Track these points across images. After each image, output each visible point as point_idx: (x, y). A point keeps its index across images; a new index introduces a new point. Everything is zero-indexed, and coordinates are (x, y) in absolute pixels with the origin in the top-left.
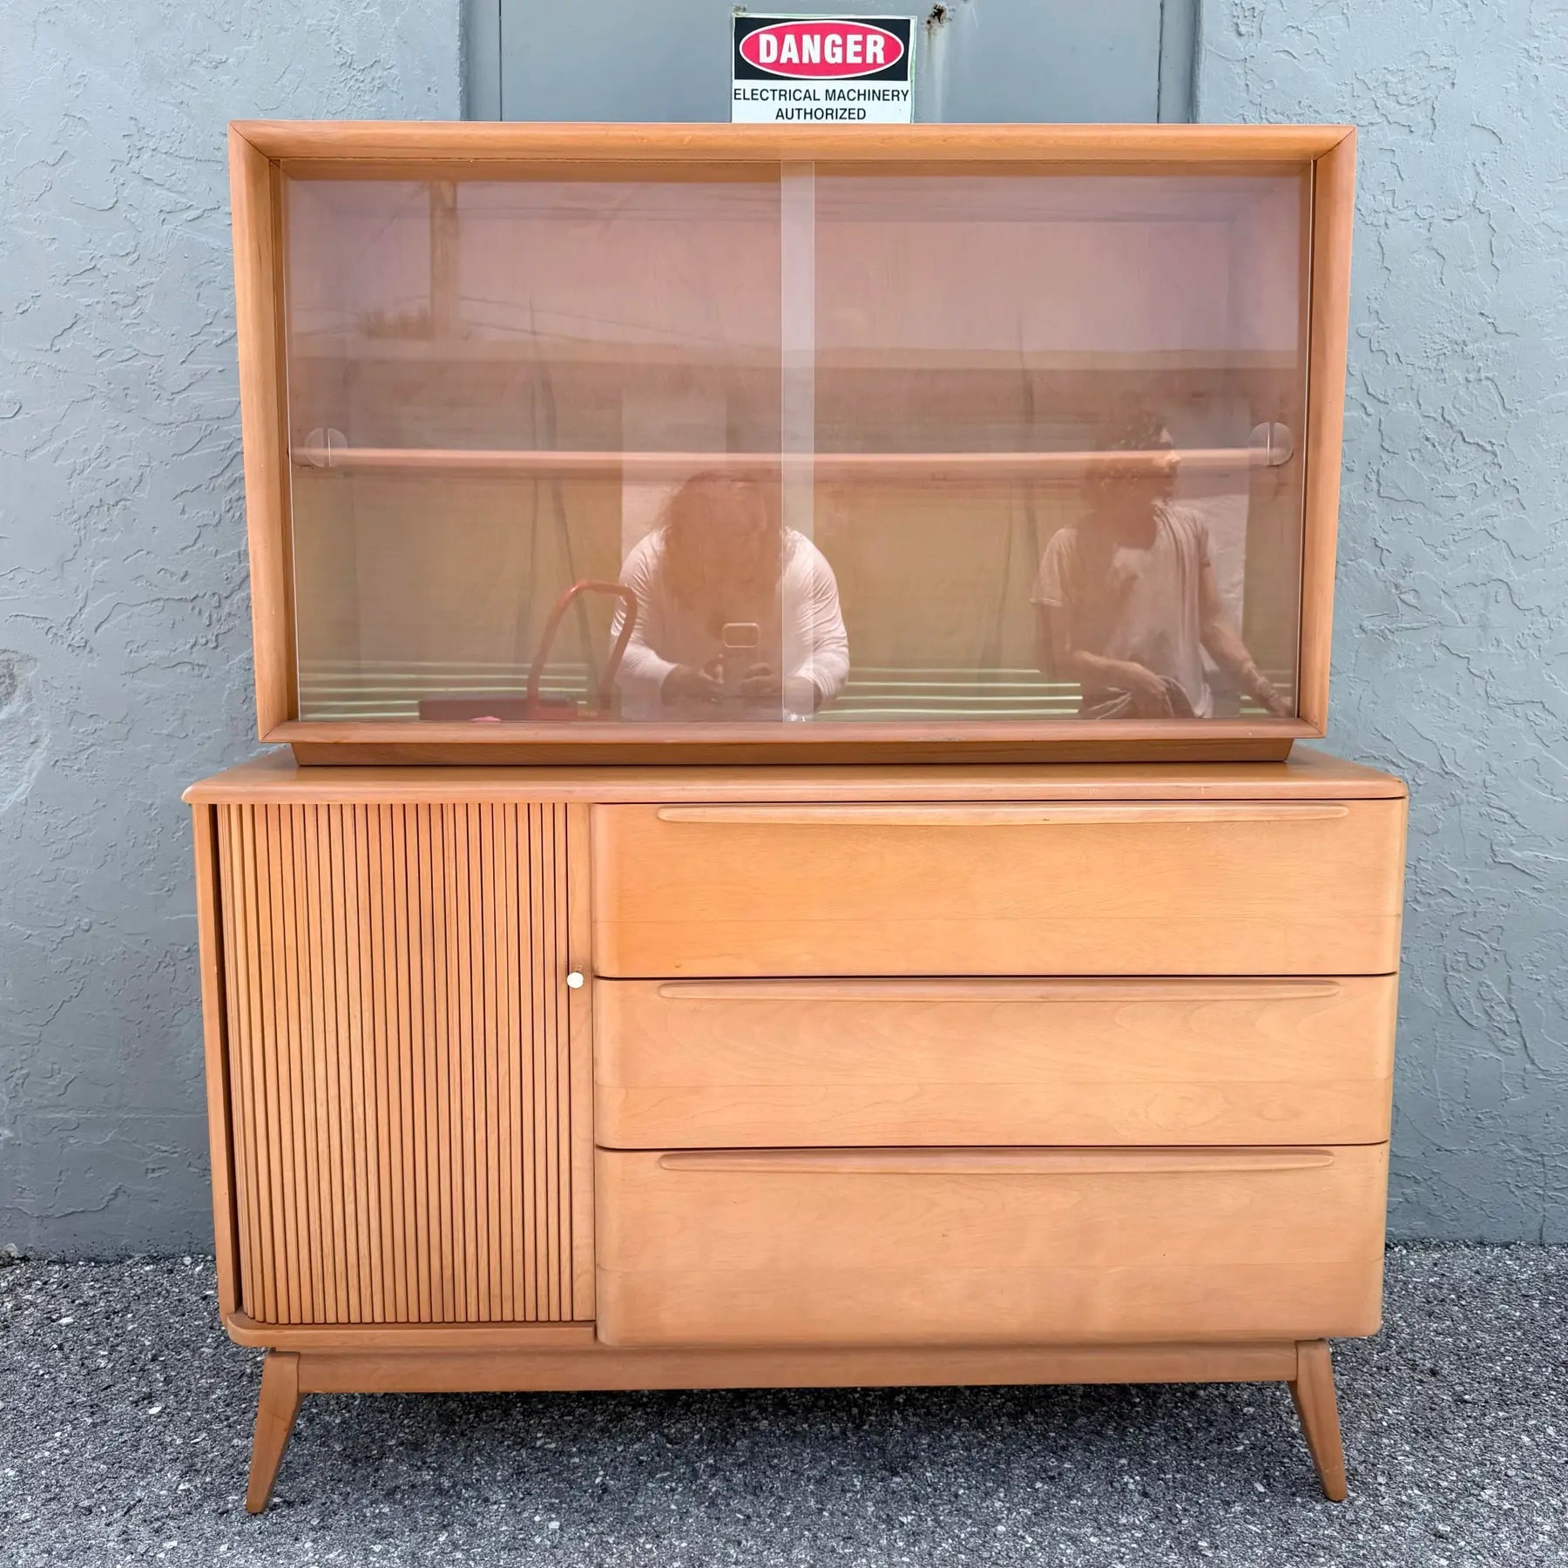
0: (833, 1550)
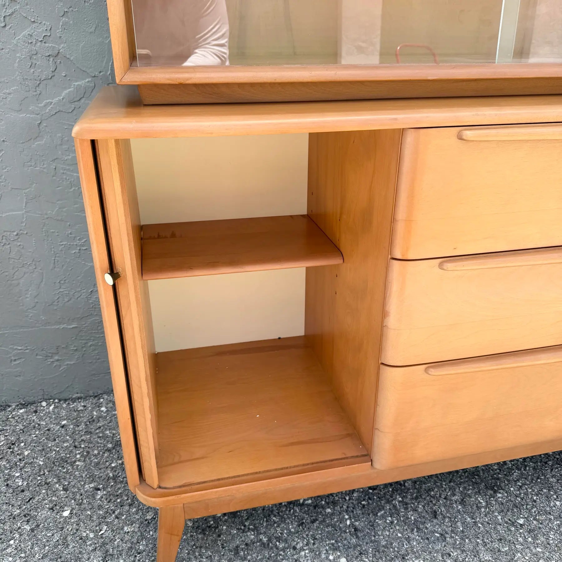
0: (499, 551)
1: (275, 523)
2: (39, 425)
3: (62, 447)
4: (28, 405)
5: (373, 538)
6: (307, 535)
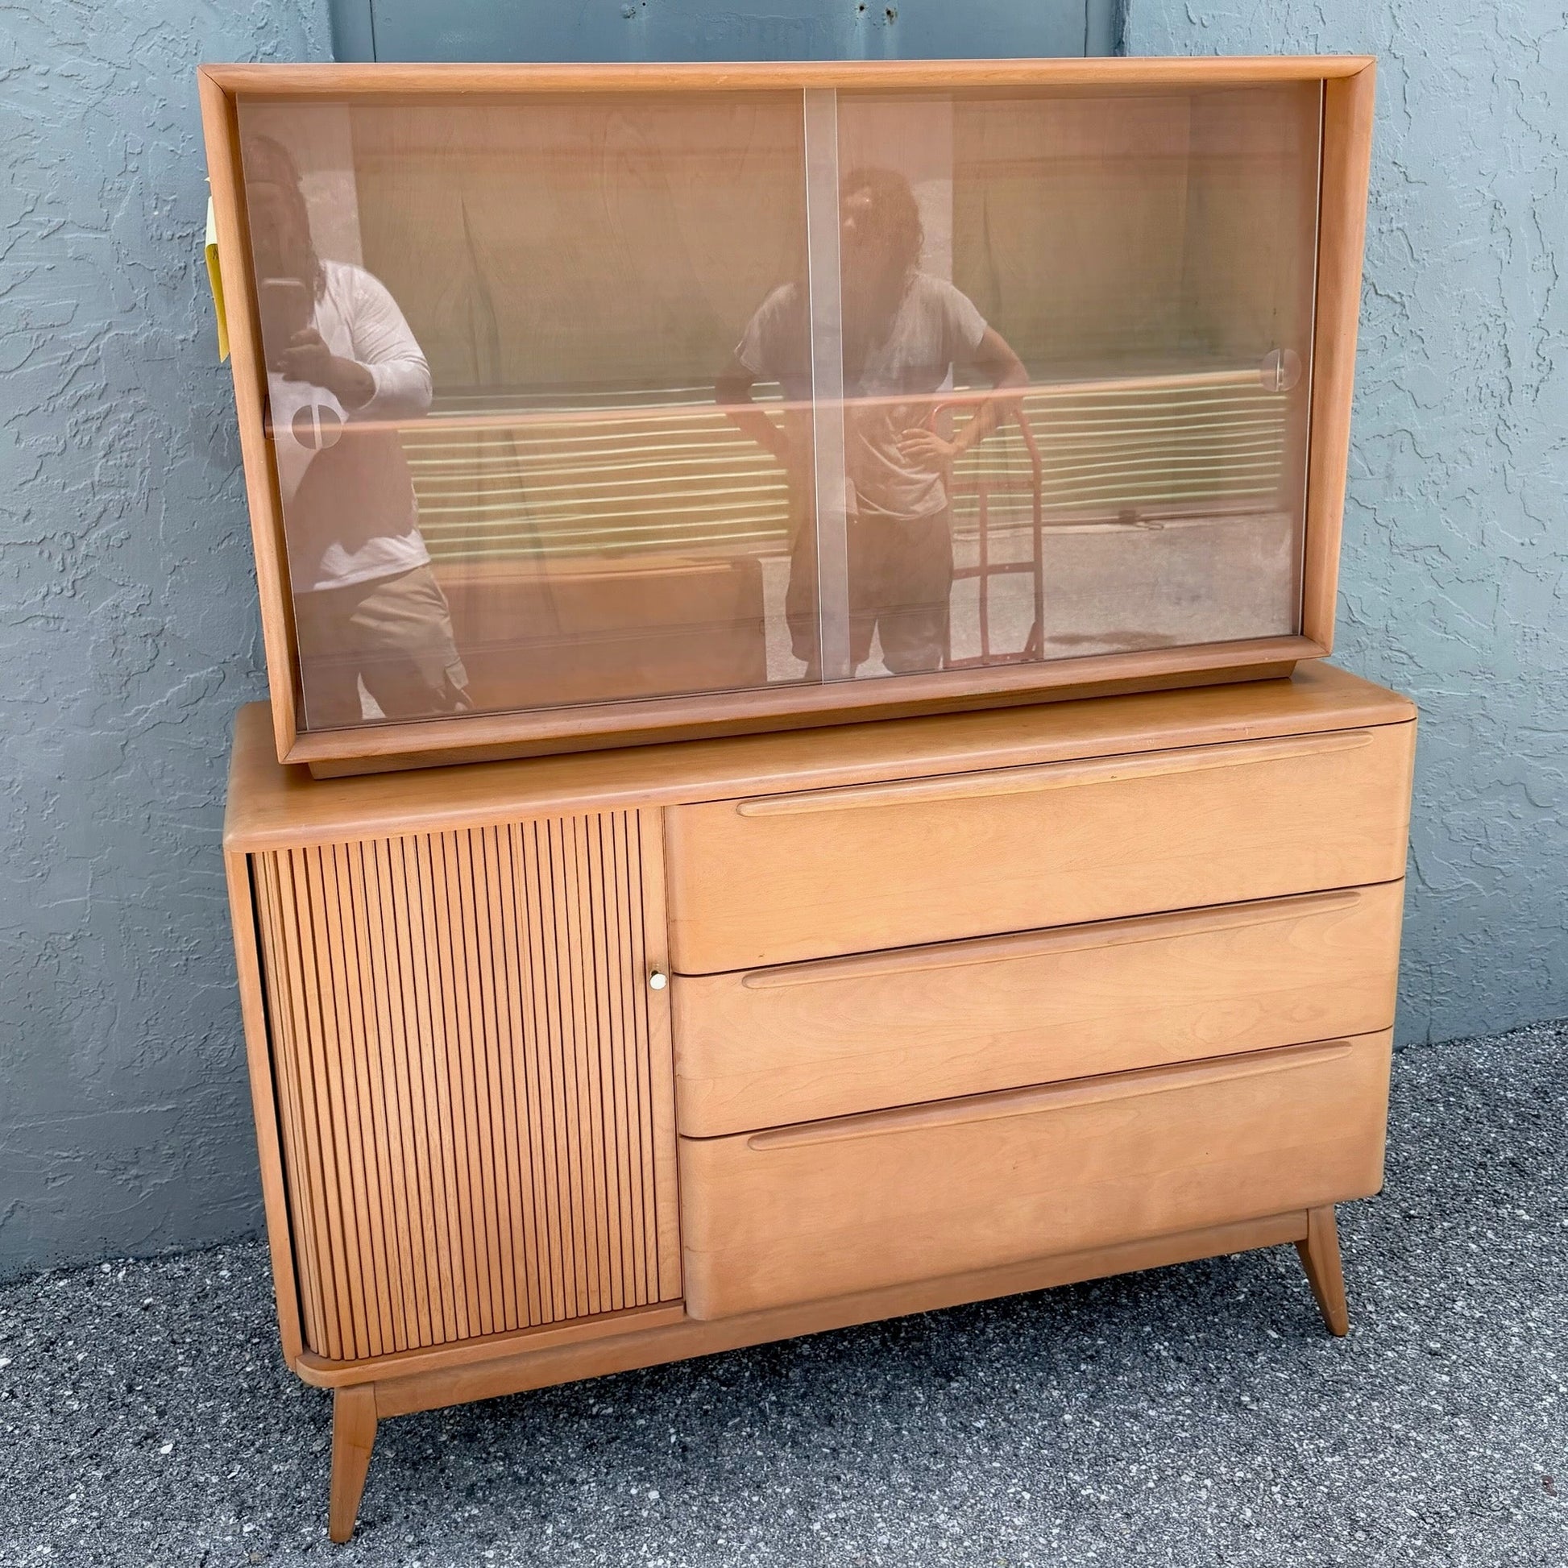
1: (543, 1446)
2: (99, 1307)
3: (149, 1344)
4: (74, 1271)
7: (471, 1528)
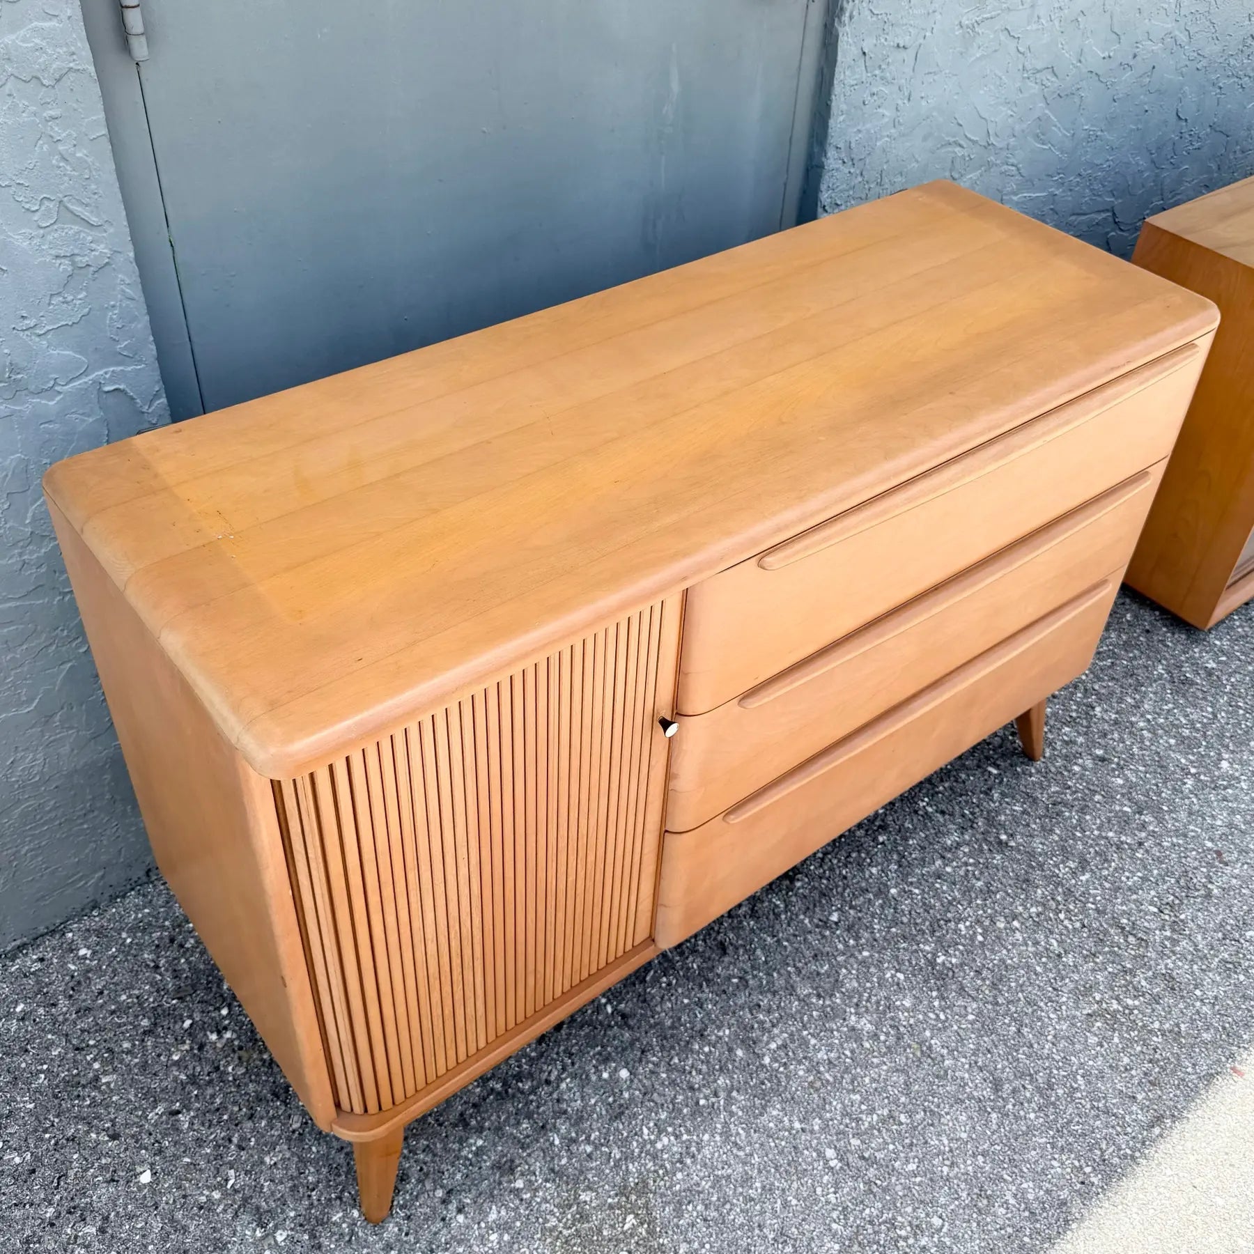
5: (652, 1021)
6: (558, 1053)
7: (485, 1161)
